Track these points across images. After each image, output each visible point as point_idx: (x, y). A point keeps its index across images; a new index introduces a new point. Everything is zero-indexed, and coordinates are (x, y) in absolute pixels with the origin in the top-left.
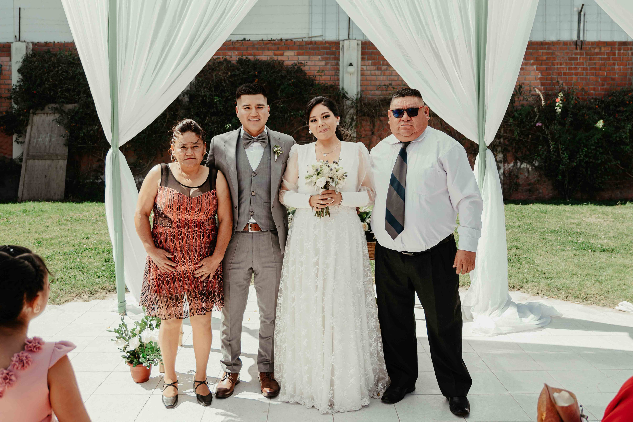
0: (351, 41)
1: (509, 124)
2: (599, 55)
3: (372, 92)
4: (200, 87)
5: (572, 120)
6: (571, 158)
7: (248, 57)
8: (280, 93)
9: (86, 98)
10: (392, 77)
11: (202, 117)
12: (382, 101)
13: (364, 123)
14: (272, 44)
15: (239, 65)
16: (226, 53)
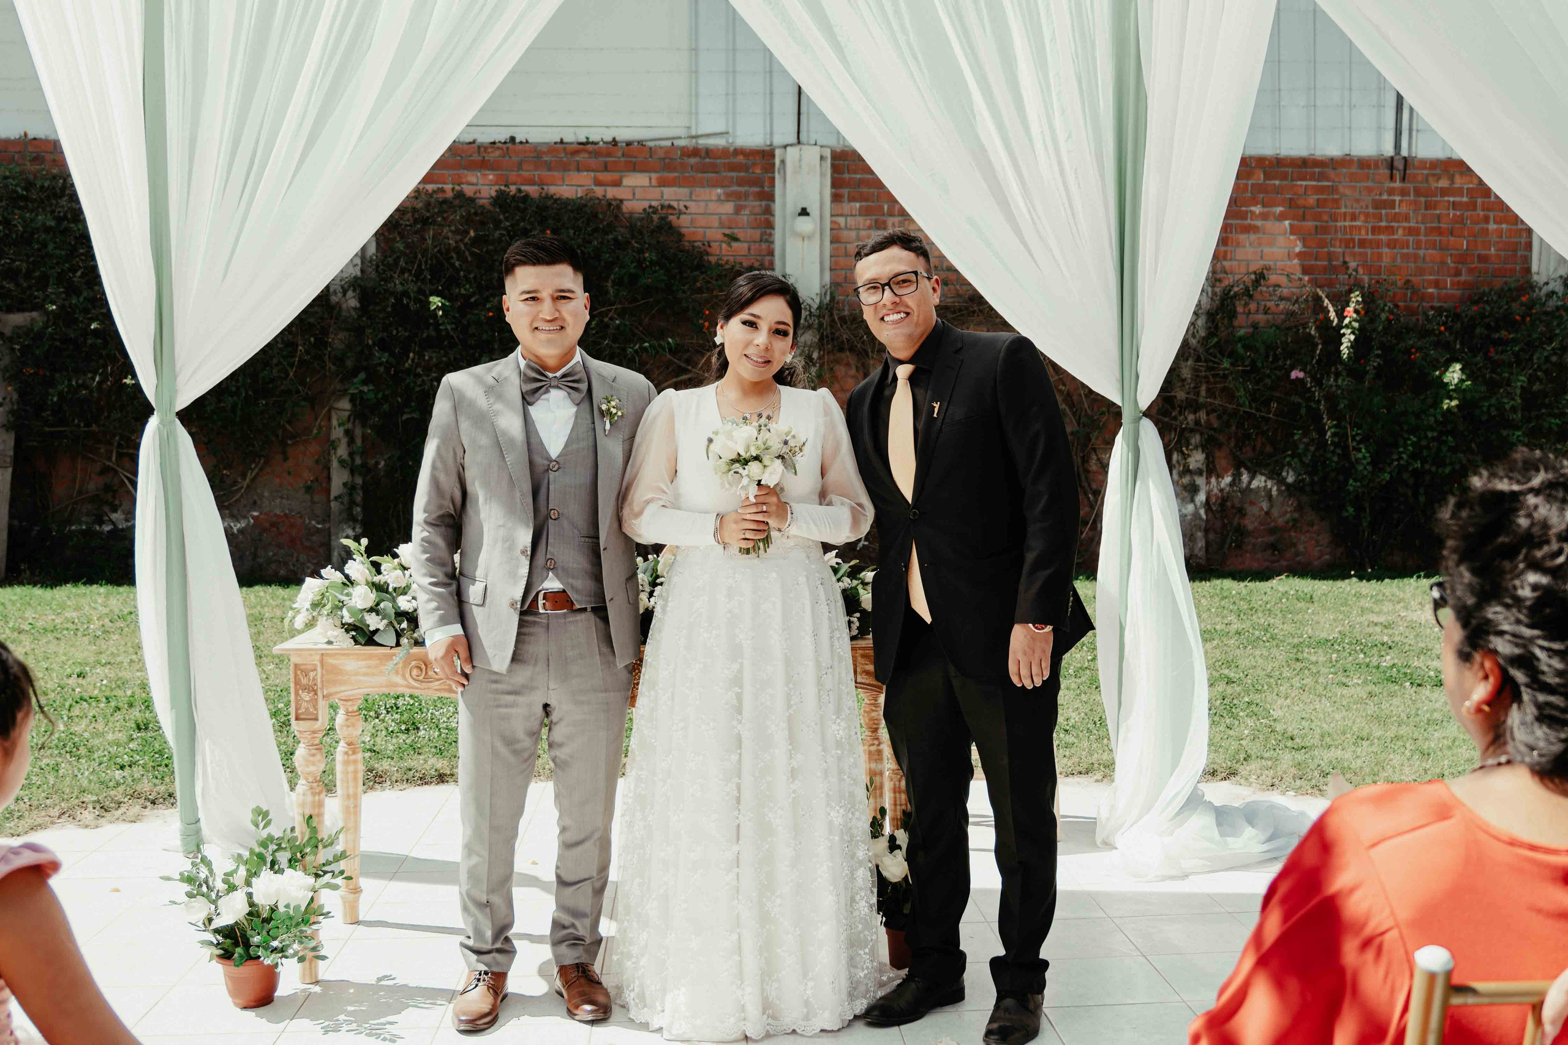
0: (804, 147)
1: (1221, 372)
2: (1449, 196)
4: (390, 269)
5: (1382, 363)
6: (1378, 461)
7: (523, 188)
8: (612, 286)
9: (63, 296)
11: (397, 350)
13: (840, 370)
14: (590, 153)
15: (498, 210)
16: (458, 175)
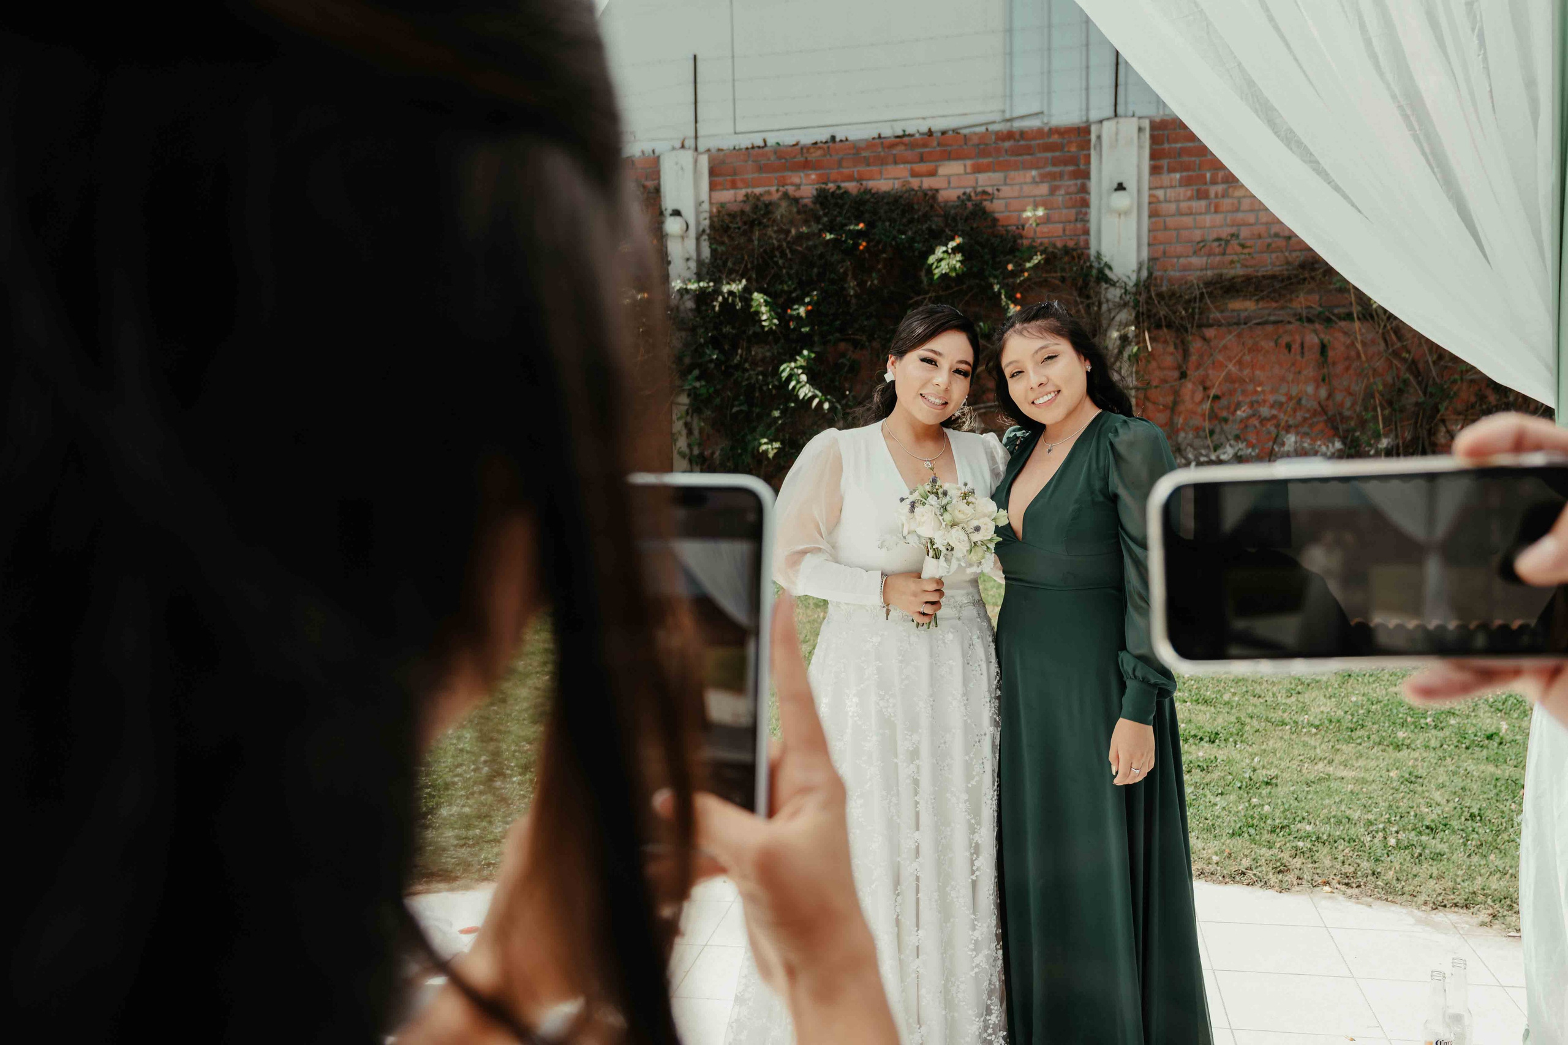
0: (1121, 120)
3: (1182, 260)
4: (720, 271)
7: (843, 185)
8: (926, 275)
10: (1240, 216)
11: (726, 347)
12: (1207, 284)
14: (906, 145)
15: (818, 206)
16: (783, 177)
